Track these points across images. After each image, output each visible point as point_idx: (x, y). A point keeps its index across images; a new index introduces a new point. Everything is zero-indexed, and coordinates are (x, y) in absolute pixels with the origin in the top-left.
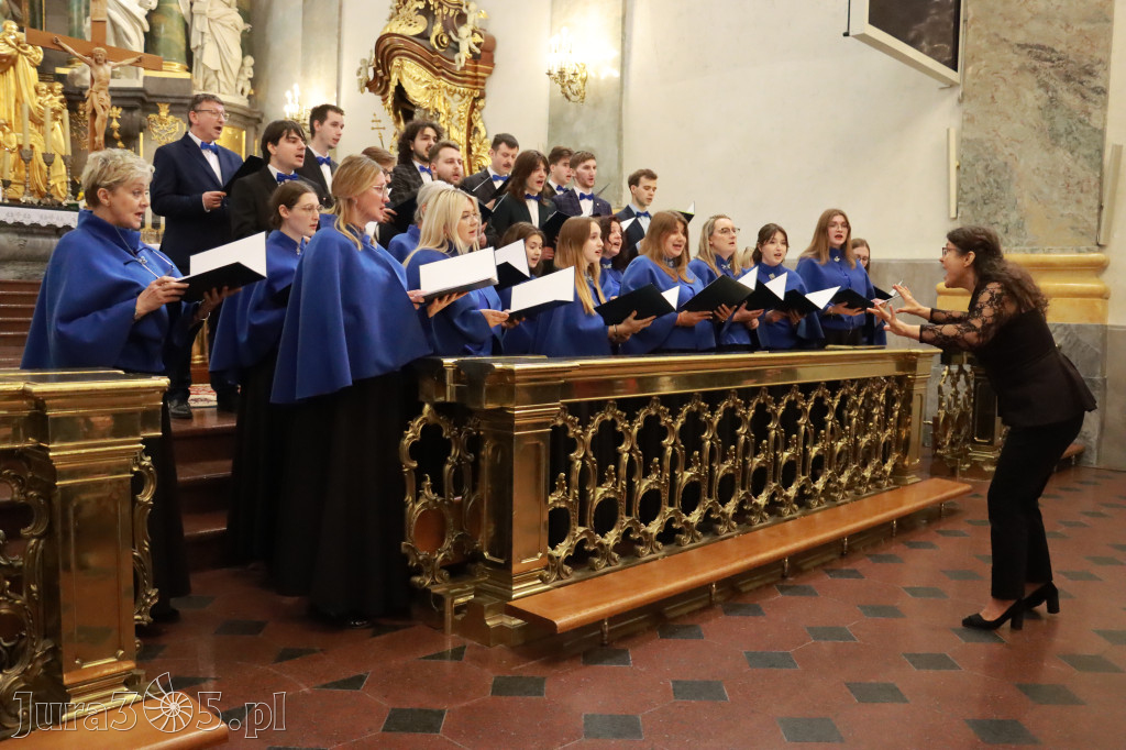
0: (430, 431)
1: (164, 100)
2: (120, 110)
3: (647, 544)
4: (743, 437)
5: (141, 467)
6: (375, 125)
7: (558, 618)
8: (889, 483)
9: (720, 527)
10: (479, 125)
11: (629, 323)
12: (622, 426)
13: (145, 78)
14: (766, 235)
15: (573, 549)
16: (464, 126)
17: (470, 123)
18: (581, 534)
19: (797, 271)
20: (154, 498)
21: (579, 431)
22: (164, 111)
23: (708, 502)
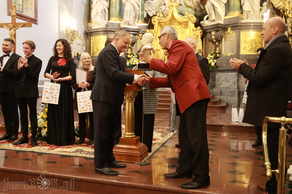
1: (229, 26)
2: (215, 32)
13: (224, 19)
22: (229, 29)
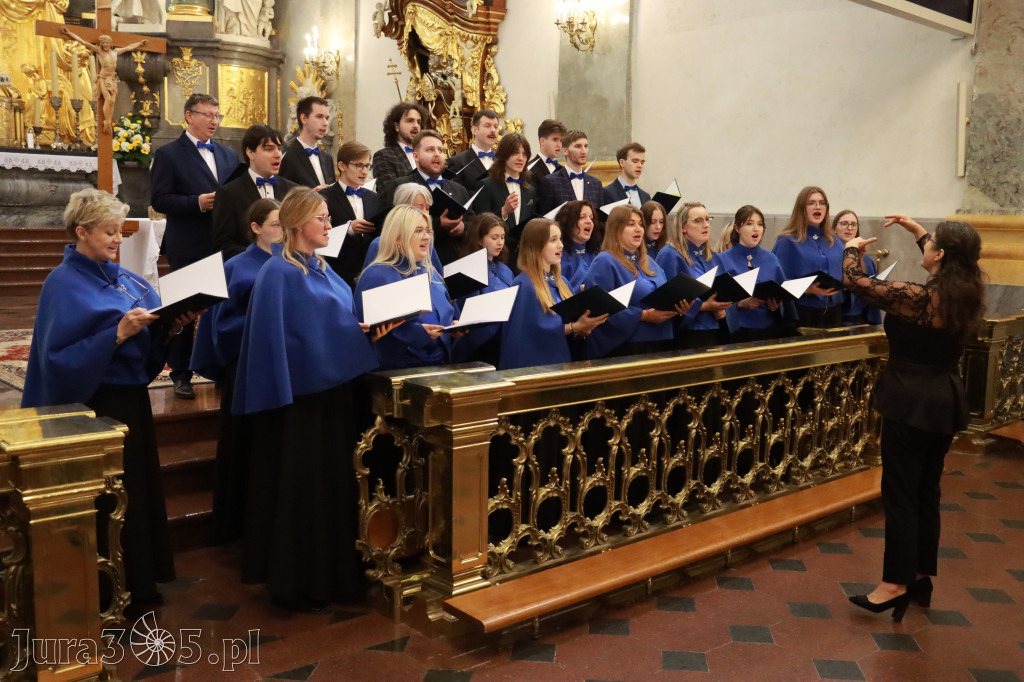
0: (381, 440)
1: (188, 44)
2: (145, 54)
3: (591, 537)
4: (694, 431)
5: (113, 490)
6: (390, 70)
7: (486, 618)
8: (859, 463)
9: (669, 517)
10: (492, 71)
11: (583, 321)
12: (567, 430)
13: (169, 22)
14: (743, 216)
15: (515, 546)
16: (478, 73)
17: (483, 70)
18: (524, 531)
19: (775, 251)
20: (126, 515)
21: (521, 439)
22: (187, 55)
23: (655, 494)
